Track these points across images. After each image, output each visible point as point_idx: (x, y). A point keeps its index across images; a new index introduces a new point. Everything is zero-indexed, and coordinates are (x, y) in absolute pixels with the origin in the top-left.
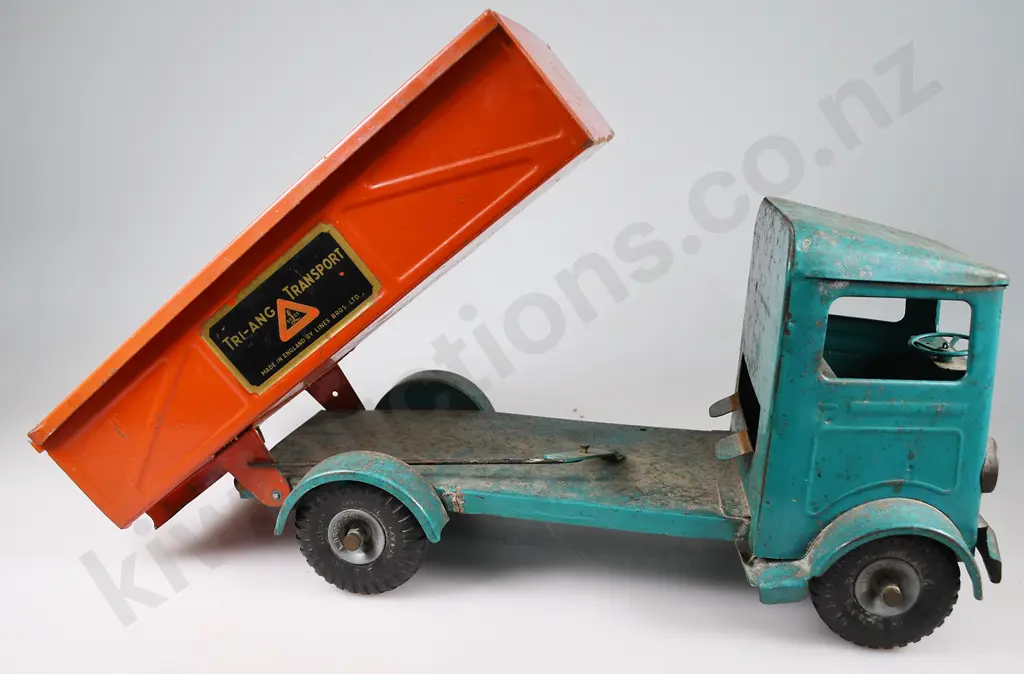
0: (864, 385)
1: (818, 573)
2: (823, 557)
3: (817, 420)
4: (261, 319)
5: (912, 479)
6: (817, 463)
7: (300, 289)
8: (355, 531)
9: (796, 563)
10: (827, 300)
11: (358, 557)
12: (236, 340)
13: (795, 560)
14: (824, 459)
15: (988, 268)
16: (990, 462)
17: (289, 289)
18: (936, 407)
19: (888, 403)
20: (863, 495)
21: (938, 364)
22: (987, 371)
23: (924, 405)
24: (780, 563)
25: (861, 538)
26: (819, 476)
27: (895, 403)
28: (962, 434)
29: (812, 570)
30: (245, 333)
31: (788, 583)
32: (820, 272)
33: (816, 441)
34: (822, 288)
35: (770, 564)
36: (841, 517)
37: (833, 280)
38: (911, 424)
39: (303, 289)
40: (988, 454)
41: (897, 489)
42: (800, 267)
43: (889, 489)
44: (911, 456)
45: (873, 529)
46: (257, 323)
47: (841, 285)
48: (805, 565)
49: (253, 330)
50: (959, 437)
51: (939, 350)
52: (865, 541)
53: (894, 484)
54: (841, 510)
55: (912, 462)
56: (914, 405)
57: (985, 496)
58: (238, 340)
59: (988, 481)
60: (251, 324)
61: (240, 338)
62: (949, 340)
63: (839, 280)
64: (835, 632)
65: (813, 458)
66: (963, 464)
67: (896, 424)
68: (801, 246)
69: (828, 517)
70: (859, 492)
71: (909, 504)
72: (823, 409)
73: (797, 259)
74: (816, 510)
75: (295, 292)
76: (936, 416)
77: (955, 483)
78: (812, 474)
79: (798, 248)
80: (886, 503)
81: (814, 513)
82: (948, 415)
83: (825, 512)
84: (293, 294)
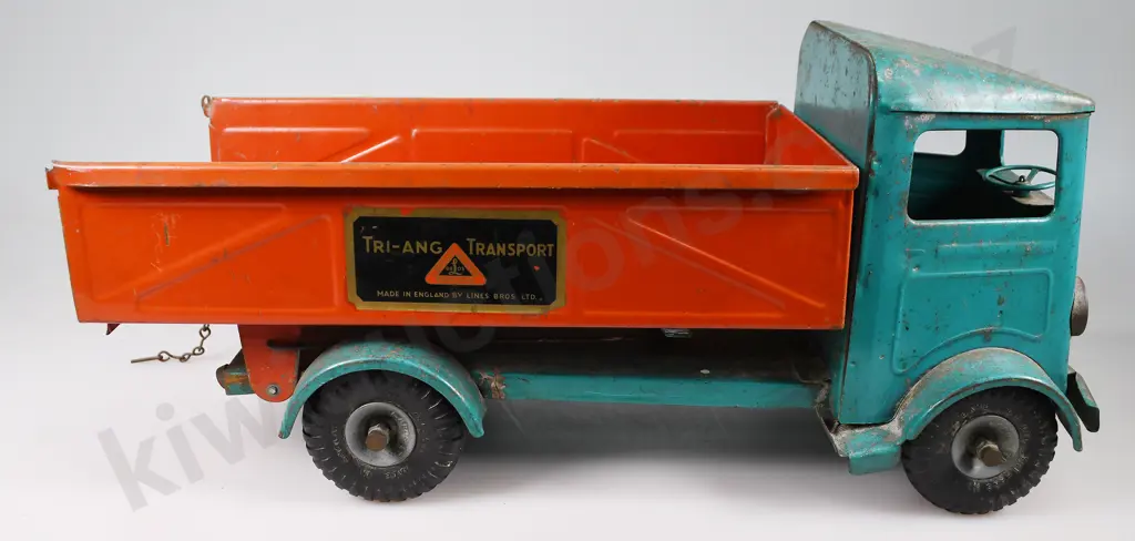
0: (952, 226)
1: (911, 436)
2: (915, 418)
3: (904, 266)
4: (422, 247)
5: (1001, 326)
6: (904, 315)
7: (485, 251)
8: (376, 428)
9: (885, 427)
10: (912, 135)
11: (385, 459)
12: (379, 246)
13: (883, 423)
14: (911, 310)
15: (1075, 94)
16: (1080, 302)
17: (474, 244)
18: (1026, 246)
19: (978, 245)
20: (953, 347)
21: (1016, 199)
22: (1076, 205)
23: (1012, 244)
24: (868, 429)
25: (958, 393)
26: (907, 329)
27: (984, 244)
28: (1052, 276)
29: (904, 432)
30: (394, 247)
31: (878, 449)
32: (906, 105)
33: (903, 291)
34: (907, 122)
35: (857, 431)
36: (930, 372)
37: (919, 113)
38: (1000, 267)
39: (488, 253)
40: (1078, 294)
41: (987, 338)
42: (883, 100)
43: (978, 339)
44: (1000, 302)
45: (970, 383)
46: (414, 248)
47: (926, 118)
48: (894, 427)
49: (405, 250)
50: (1048, 278)
51: (1015, 183)
52: (962, 396)
53: (984, 332)
54: (931, 364)
55: (1000, 308)
56: (1003, 246)
57: (1074, 339)
58: (380, 248)
59: (1078, 323)
60: (407, 243)
61: (385, 248)
62: (1026, 173)
63: (926, 113)
64: (929, 499)
65: (901, 309)
66: (1054, 306)
67: (985, 267)
68: (884, 76)
69: (917, 374)
70: (948, 345)
71: (1002, 353)
72: (910, 255)
73: (881, 91)
74: (904, 367)
75: (478, 249)
76: (1025, 256)
77: (1044, 329)
78: (900, 327)
79: (879, 79)
80: (976, 354)
81: (901, 371)
82: (1037, 254)
83: (915, 367)
84: (474, 251)
